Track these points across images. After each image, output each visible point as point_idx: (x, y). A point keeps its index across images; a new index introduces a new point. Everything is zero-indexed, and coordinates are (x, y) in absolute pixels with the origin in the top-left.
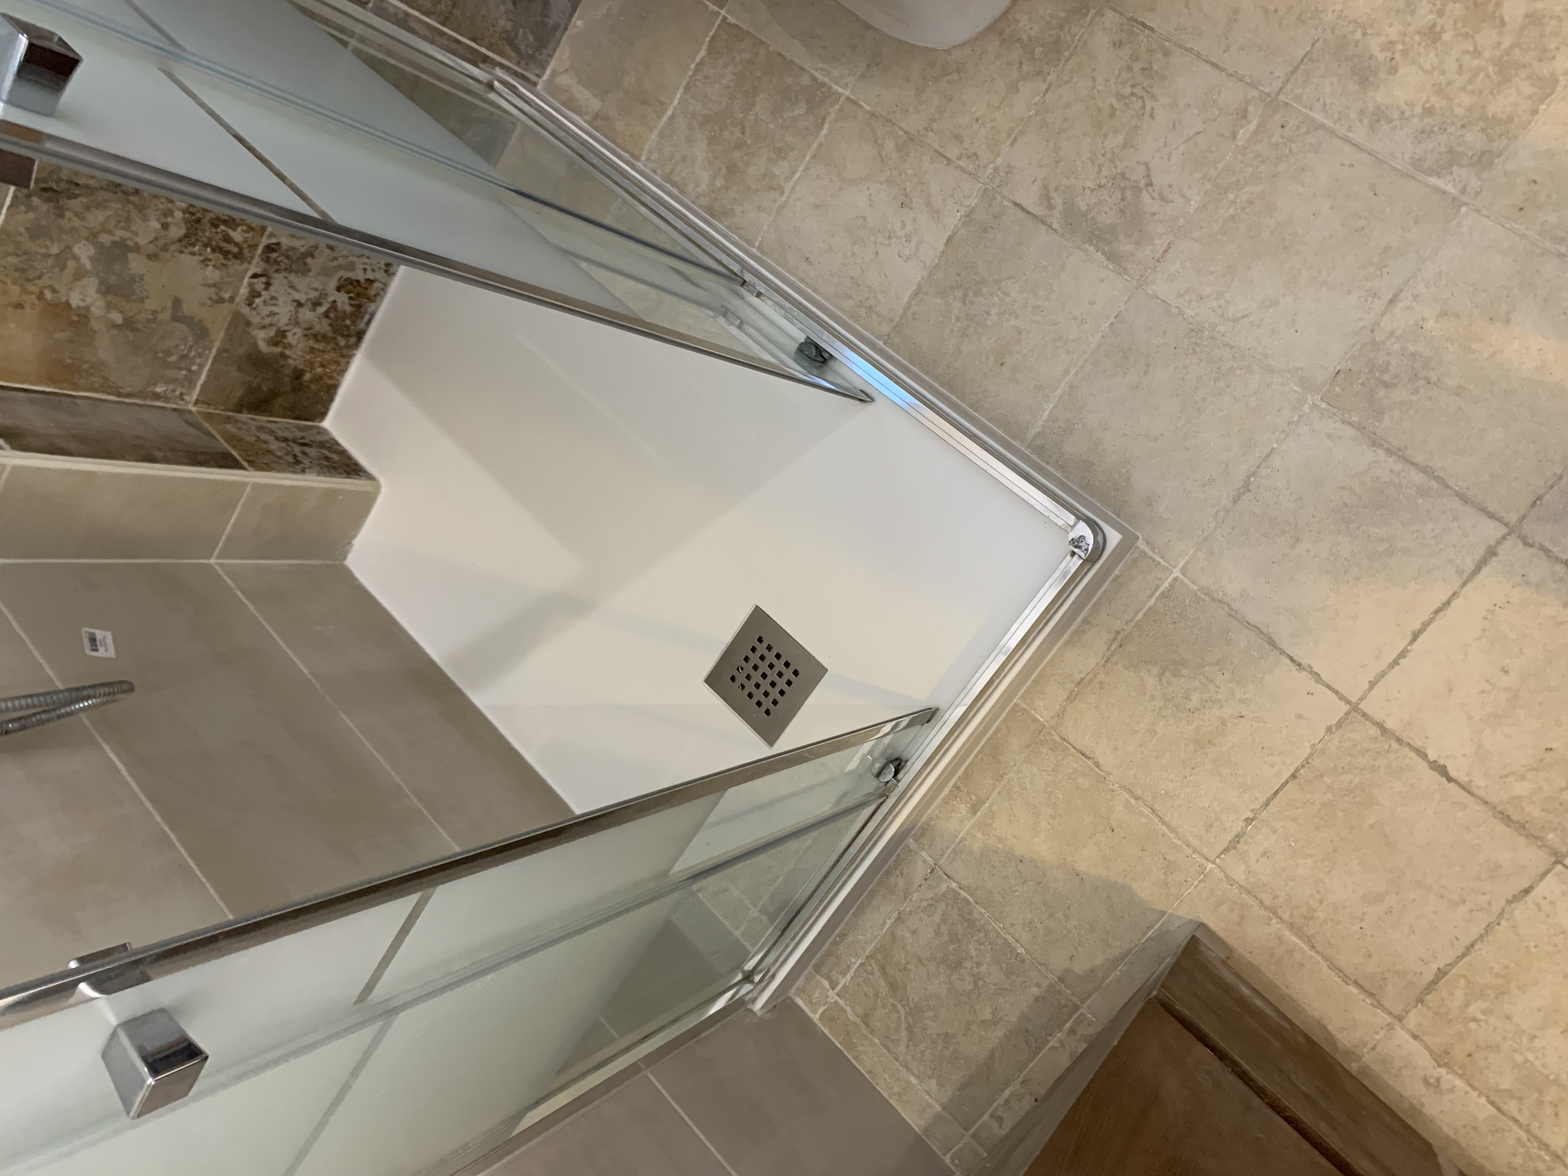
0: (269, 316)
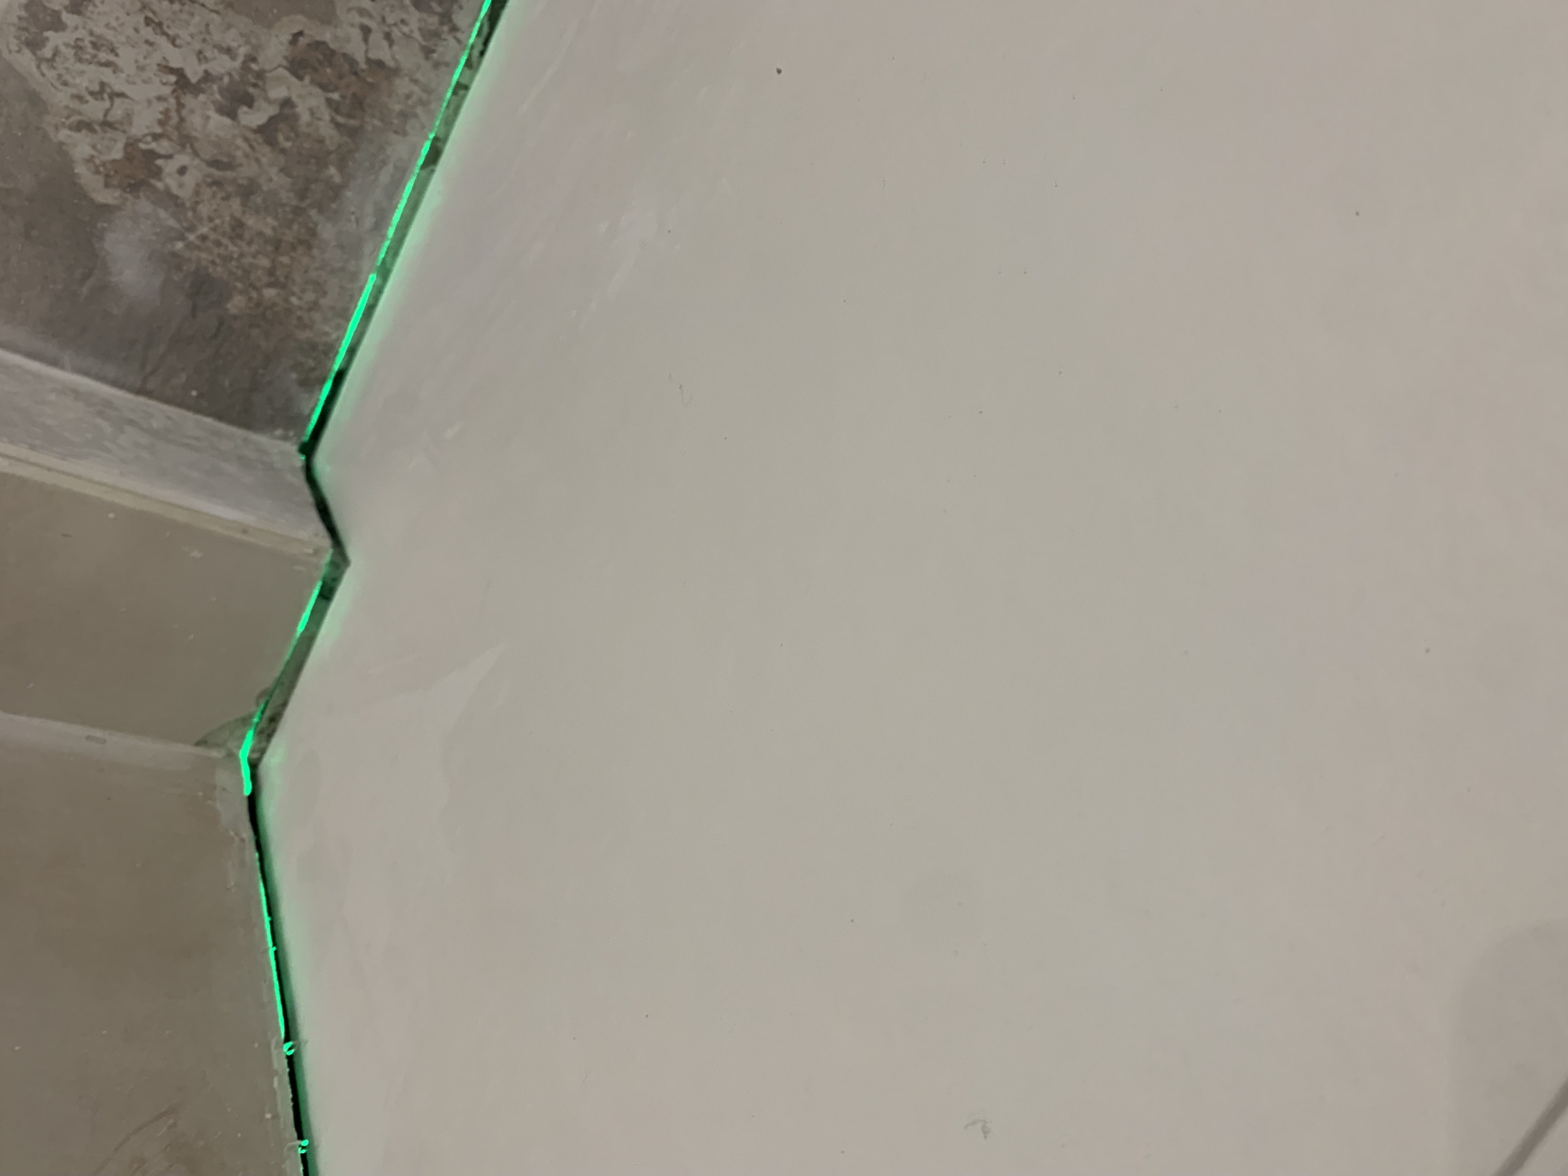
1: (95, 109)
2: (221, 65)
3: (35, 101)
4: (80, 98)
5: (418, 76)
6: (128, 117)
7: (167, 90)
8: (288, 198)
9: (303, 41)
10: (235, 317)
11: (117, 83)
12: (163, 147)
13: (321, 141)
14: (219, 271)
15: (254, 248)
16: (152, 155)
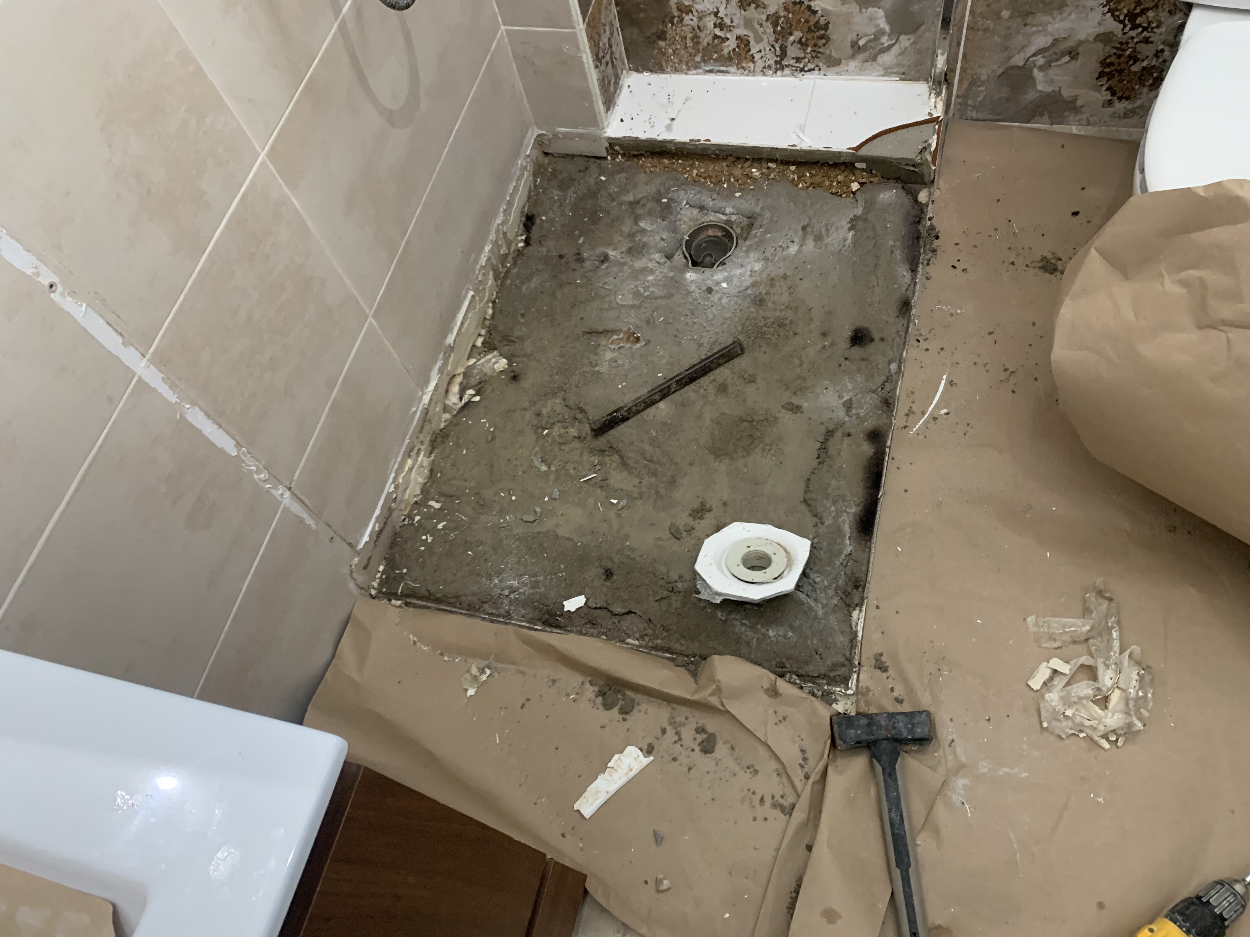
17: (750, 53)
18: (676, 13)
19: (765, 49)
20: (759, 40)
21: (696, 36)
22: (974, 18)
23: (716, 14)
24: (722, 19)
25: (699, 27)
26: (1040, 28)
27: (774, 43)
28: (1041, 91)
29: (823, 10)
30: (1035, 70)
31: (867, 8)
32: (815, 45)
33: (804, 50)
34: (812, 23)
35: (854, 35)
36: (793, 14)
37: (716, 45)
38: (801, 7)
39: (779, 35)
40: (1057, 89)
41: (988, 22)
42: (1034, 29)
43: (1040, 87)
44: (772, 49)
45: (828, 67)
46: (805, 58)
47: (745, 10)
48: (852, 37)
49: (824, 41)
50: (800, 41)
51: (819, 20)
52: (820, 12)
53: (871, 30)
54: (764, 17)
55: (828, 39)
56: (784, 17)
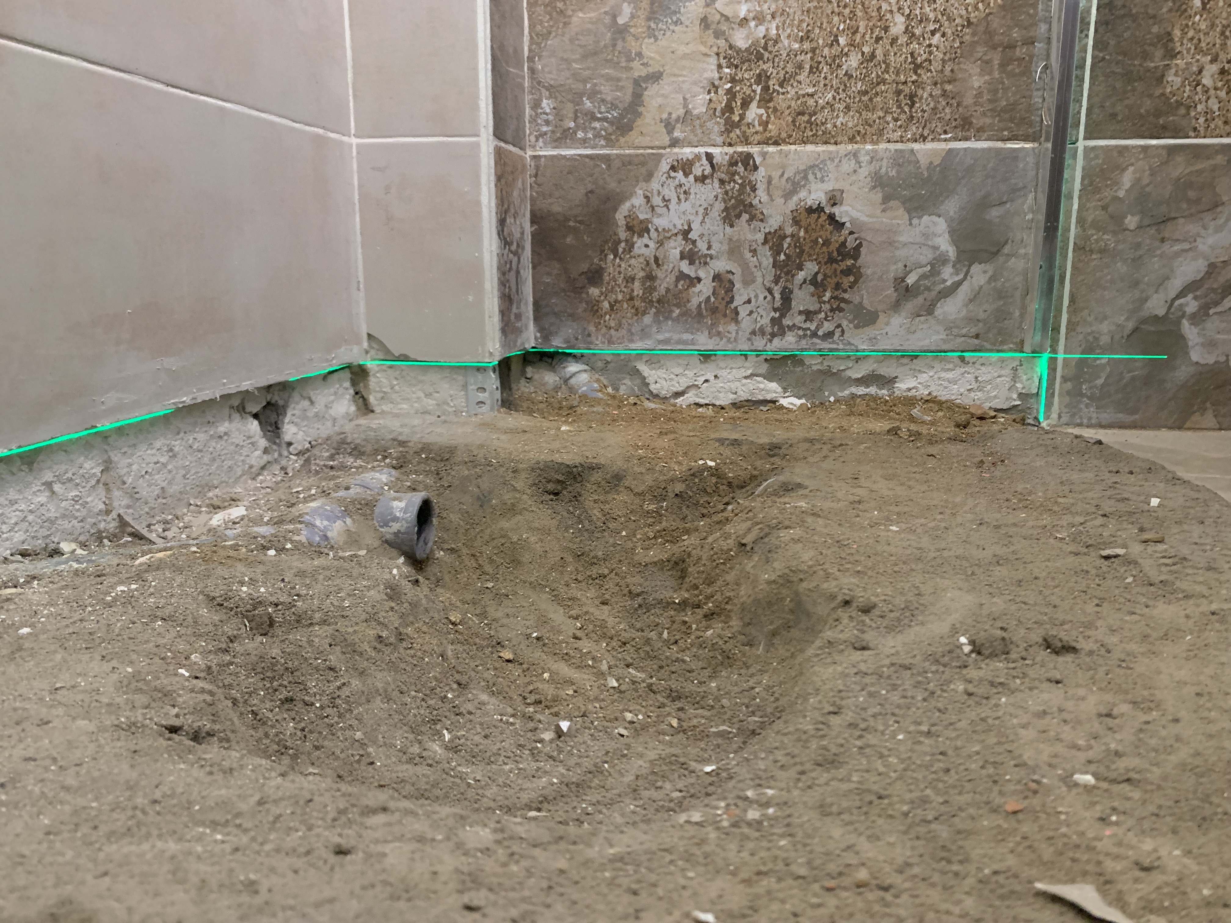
0: (664, 199)
1: (657, 201)
2: (702, 246)
3: (649, 177)
4: (659, 193)
5: (740, 333)
6: (660, 215)
7: (680, 227)
8: (655, 296)
9: (730, 276)
10: (588, 293)
11: (673, 205)
12: (653, 234)
13: (689, 301)
14: (606, 278)
15: (625, 290)
16: (648, 231)
17: (733, 306)
18: (623, 234)
19: (756, 296)
20: (748, 281)
21: (650, 277)
22: (1084, 230)
23: (685, 233)
24: (694, 242)
25: (656, 259)
26: (1186, 246)
27: (773, 285)
28: (1197, 363)
29: (853, 221)
30: (1185, 323)
31: (920, 218)
32: (838, 286)
33: (820, 297)
34: (834, 247)
35: (900, 265)
36: (806, 231)
37: (681, 292)
38: (819, 217)
39: (781, 271)
40: (1222, 359)
41: (1106, 237)
42: (1177, 248)
43: (1195, 356)
44: (769, 297)
45: (857, 327)
46: (820, 311)
47: (732, 226)
48: (896, 269)
49: (852, 279)
50: (814, 282)
51: (846, 240)
52: (848, 225)
53: (925, 256)
54: (760, 237)
55: (858, 276)
56: (793, 236)
